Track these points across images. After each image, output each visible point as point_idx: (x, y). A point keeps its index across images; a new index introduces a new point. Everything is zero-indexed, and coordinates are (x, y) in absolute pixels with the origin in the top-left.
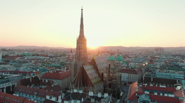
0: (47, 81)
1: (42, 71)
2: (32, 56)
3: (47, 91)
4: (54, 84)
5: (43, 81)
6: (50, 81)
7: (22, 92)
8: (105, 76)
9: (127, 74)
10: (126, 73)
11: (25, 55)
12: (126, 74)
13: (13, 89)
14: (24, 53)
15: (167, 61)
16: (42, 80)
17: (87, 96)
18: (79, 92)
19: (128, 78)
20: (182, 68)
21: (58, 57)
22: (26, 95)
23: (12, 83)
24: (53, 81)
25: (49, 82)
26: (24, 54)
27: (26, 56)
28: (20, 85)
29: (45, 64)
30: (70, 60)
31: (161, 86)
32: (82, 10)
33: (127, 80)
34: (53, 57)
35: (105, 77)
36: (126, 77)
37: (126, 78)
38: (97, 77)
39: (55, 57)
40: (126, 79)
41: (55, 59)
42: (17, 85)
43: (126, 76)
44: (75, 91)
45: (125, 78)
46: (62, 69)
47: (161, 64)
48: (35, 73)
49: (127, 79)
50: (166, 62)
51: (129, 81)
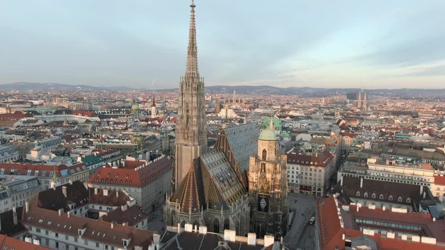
0: (105, 193)
1: (89, 163)
2: (55, 114)
3: (112, 225)
4: (128, 202)
5: (96, 193)
6: (115, 192)
7: (44, 226)
8: (254, 180)
9: (299, 166)
10: (296, 163)
11: (35, 113)
12: (295, 166)
13: (19, 218)
14: (33, 105)
15: (384, 130)
16: (93, 190)
17: (219, 243)
18: (198, 232)
19: (300, 176)
20: (425, 149)
21: (121, 116)
22: (57, 235)
23: (14, 200)
24: (120, 193)
25: (112, 193)
26: (32, 109)
27: (39, 114)
28: (38, 206)
29: (91, 140)
30: (152, 125)
31: (394, 210)
32: (193, 6)
33: (297, 181)
34: (109, 117)
35: (253, 183)
36: (295, 175)
37: (295, 177)
38: (235, 182)
39: (114, 117)
40: (295, 179)
41: (115, 123)
42: (29, 208)
43: (295, 170)
44: (189, 228)
45: (293, 177)
46: (141, 156)
47: (373, 138)
48: (71, 168)
49: (298, 179)
50: (381, 131)
51: (304, 184)
